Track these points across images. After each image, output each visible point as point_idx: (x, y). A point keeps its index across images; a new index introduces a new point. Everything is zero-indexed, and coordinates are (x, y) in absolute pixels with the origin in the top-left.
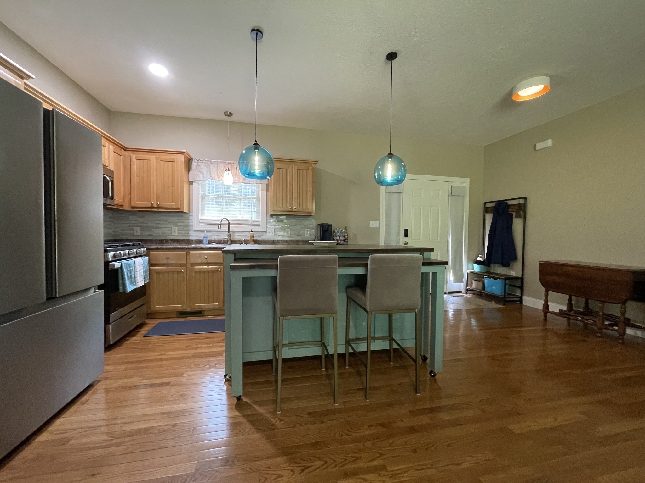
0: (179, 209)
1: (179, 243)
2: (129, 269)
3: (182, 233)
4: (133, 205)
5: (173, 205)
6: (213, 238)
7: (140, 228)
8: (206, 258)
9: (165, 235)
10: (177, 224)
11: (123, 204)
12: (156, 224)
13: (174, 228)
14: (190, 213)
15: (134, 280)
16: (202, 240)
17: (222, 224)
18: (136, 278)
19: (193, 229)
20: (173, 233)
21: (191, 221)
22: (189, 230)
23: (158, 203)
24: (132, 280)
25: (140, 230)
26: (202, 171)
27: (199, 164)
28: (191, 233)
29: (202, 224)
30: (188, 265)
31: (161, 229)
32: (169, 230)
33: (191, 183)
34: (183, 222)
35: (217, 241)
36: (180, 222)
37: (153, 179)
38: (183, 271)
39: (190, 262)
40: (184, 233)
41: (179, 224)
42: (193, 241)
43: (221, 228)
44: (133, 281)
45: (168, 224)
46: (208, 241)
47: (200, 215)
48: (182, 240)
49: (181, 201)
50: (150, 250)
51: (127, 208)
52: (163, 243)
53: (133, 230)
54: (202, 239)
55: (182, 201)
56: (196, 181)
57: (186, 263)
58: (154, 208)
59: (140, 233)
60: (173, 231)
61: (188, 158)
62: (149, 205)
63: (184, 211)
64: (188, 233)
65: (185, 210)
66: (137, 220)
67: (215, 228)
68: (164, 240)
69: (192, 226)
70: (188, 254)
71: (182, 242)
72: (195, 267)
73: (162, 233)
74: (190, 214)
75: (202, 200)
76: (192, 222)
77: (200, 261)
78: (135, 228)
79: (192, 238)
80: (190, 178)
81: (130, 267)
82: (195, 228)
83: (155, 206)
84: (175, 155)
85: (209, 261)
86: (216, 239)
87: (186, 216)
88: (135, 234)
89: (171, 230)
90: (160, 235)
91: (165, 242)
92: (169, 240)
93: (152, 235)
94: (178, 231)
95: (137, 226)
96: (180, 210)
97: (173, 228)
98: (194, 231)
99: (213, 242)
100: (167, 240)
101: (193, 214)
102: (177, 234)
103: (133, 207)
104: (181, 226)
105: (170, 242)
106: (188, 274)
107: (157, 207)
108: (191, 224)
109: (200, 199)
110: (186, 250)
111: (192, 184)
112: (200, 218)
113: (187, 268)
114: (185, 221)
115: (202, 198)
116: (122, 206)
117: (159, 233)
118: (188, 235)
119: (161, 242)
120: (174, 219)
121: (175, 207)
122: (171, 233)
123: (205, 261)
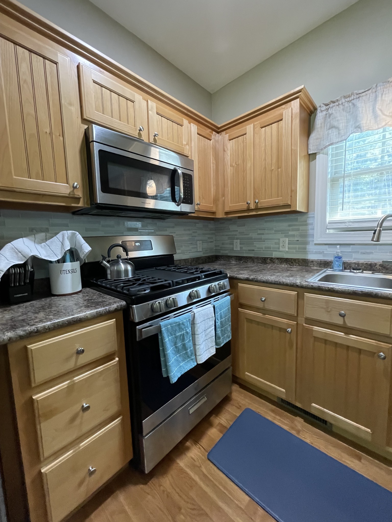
0: (289, 206)
1: (289, 264)
2: (178, 334)
3: (295, 248)
4: (227, 209)
5: (279, 200)
6: (354, 259)
7: (240, 241)
8: (341, 315)
9: (270, 251)
10: (288, 233)
11: (214, 210)
12: (258, 234)
13: (284, 239)
14: (309, 213)
15: (191, 350)
16: (331, 262)
17: (384, 228)
18: (197, 347)
19: (313, 241)
20: (281, 248)
21: (310, 227)
22: (306, 243)
23: (256, 202)
24: (187, 353)
25: (240, 244)
26: (336, 124)
27: (330, 111)
28: (310, 247)
29: (332, 231)
30: (299, 318)
31: (264, 241)
32: (276, 244)
33: (312, 157)
34: (298, 230)
35: (362, 264)
36: (293, 230)
37: (249, 165)
38: (289, 330)
39: (305, 317)
40: (299, 248)
41: (291, 233)
42: (312, 261)
43: (381, 239)
44: (190, 353)
45: (274, 234)
46: (344, 263)
47: (328, 214)
48: (295, 260)
49: (292, 191)
50: (239, 281)
51: (220, 215)
52: (267, 263)
53: (233, 244)
54: (330, 258)
55: (294, 192)
56: (322, 149)
57: (296, 315)
58: (252, 210)
59: (241, 248)
60: (281, 245)
61: (308, 108)
62: (245, 207)
63: (298, 209)
64: (305, 248)
65: (300, 207)
66: (237, 231)
67: (367, 237)
68: (268, 258)
69: (313, 235)
70: (300, 297)
71: (295, 264)
72: (316, 328)
73: (266, 248)
74: (310, 215)
75: (332, 186)
76: (313, 229)
77: (325, 318)
78: (235, 241)
79: (311, 257)
80: (311, 147)
81: (181, 329)
82: (318, 239)
83: (252, 207)
84: (283, 106)
85: (350, 323)
86: (361, 261)
87: (300, 218)
88: (235, 249)
89: (279, 244)
90: (263, 251)
91: (269, 261)
92: (274, 258)
93: (253, 250)
94: (289, 244)
95: (237, 239)
96: (290, 208)
97: (281, 240)
98: (316, 244)
99: (353, 266)
100: (272, 258)
101: (314, 214)
102: (287, 250)
103: (227, 213)
104: (293, 236)
105: (277, 261)
106: (299, 337)
107: (255, 208)
108: (310, 232)
109: (329, 184)
110: (298, 289)
111: (315, 158)
112: (328, 219)
113: (297, 323)
114: (301, 228)
115: (334, 181)
116: (214, 213)
117: (262, 248)
118: (304, 250)
119: (264, 261)
120: (283, 225)
121: (281, 203)
122: (279, 248)
123: (340, 321)
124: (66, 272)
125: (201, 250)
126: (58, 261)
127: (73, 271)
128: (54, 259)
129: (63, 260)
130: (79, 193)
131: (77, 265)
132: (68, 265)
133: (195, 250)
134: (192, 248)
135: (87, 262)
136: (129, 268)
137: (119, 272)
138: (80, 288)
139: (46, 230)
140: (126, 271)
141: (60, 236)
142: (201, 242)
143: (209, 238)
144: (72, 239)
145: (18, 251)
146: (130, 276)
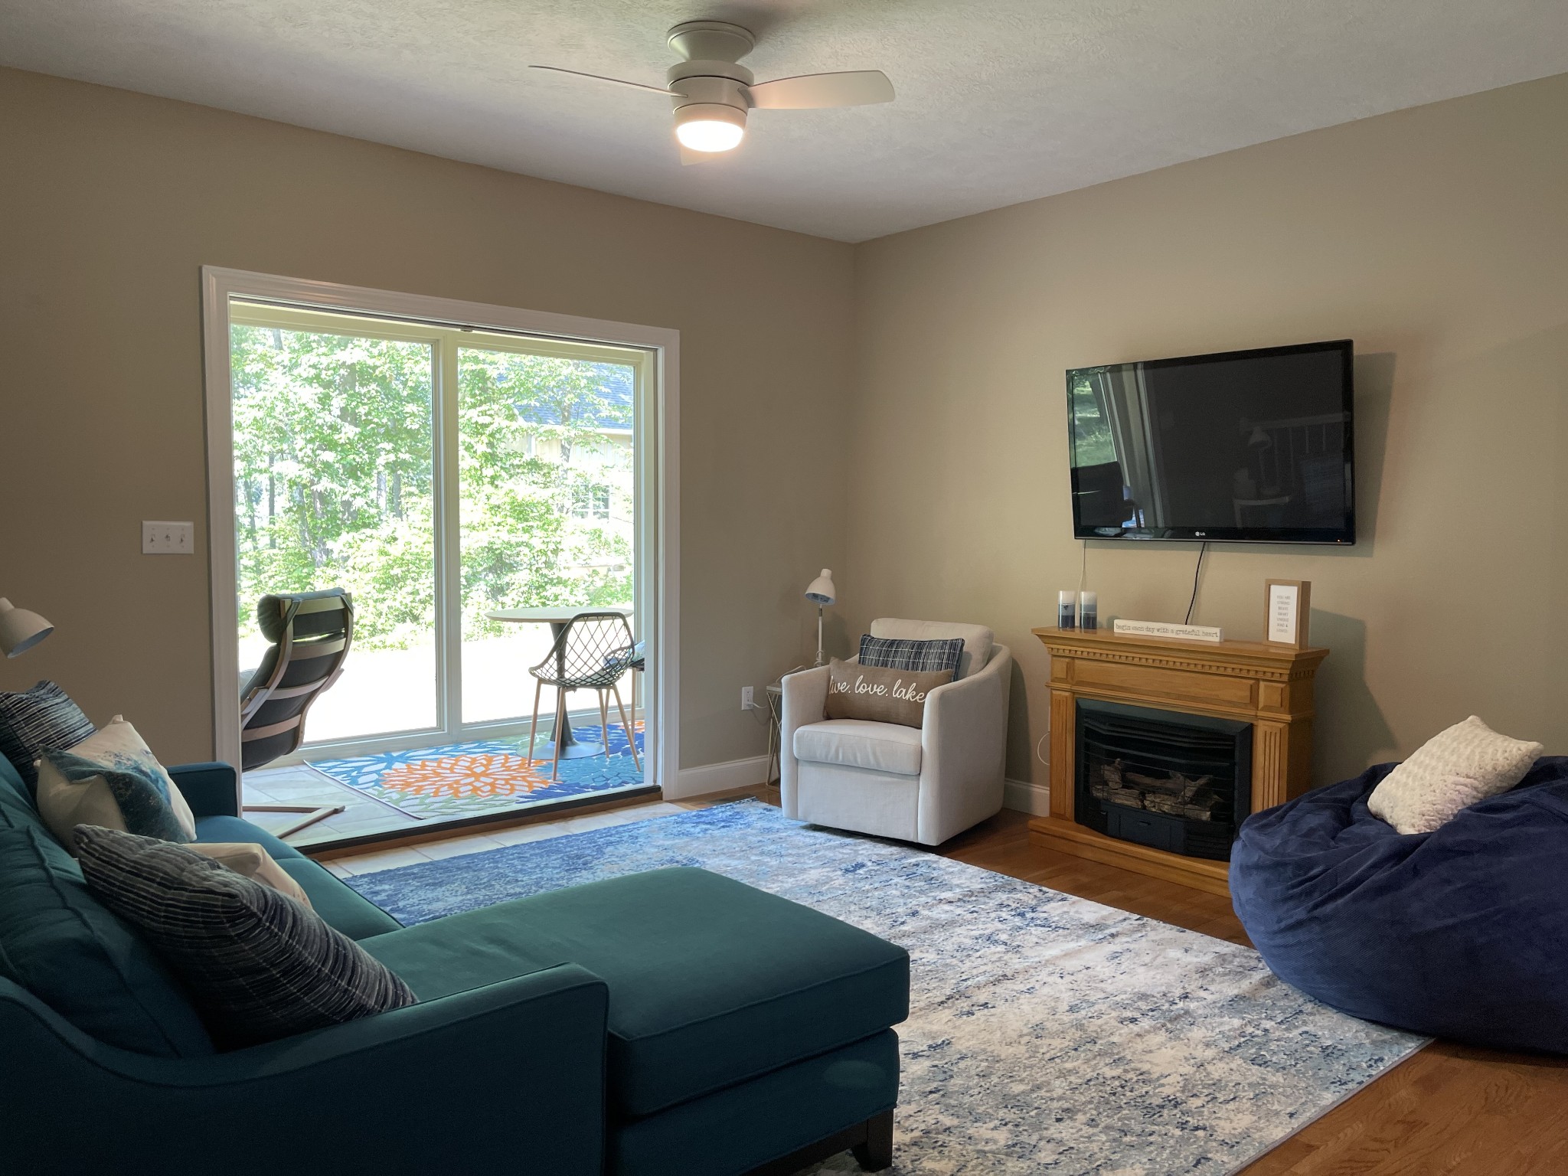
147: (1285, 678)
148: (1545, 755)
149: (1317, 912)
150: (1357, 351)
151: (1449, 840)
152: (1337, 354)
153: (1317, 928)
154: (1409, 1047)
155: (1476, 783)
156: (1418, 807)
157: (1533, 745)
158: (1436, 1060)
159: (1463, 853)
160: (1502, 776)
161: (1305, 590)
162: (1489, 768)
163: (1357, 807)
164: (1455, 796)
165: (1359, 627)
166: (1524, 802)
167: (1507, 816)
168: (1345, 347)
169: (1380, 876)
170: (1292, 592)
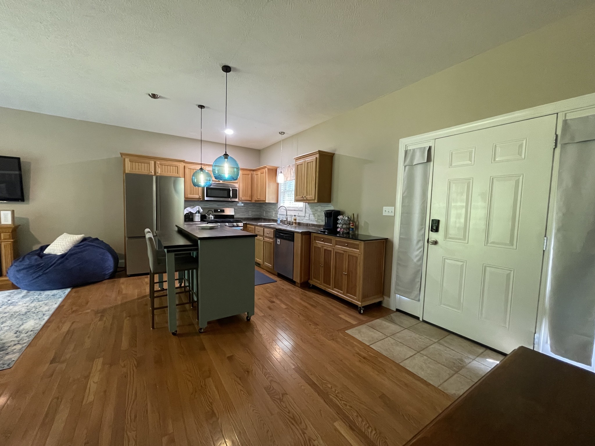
5: (263, 199)
10: (274, 210)
14: (278, 203)
28: (278, 215)
65: (271, 201)
102: (274, 216)
124: (197, 216)
125: (251, 215)
126: (195, 213)
127: (198, 216)
128: (194, 213)
129: (196, 213)
130: (201, 197)
131: (199, 215)
132: (197, 214)
133: (248, 214)
134: (246, 214)
135: (203, 214)
136: (213, 217)
137: (210, 217)
138: (200, 221)
139: (193, 205)
140: (212, 217)
141: (196, 207)
142: (251, 212)
143: (256, 210)
144: (199, 208)
145: (187, 210)
146: (213, 219)
147: (10, 232)
148: (85, 237)
149: (45, 272)
150: (21, 160)
151: (72, 252)
152: (16, 161)
153: (44, 275)
154: (69, 290)
155: (73, 243)
156: (61, 249)
157: (83, 235)
158: (74, 290)
159: (76, 254)
160: (78, 241)
161: (13, 212)
162: (75, 240)
163: (41, 254)
164: (69, 246)
165: (27, 220)
166: (84, 244)
167: (81, 247)
168: (19, 159)
169: (59, 261)
170: (9, 213)
